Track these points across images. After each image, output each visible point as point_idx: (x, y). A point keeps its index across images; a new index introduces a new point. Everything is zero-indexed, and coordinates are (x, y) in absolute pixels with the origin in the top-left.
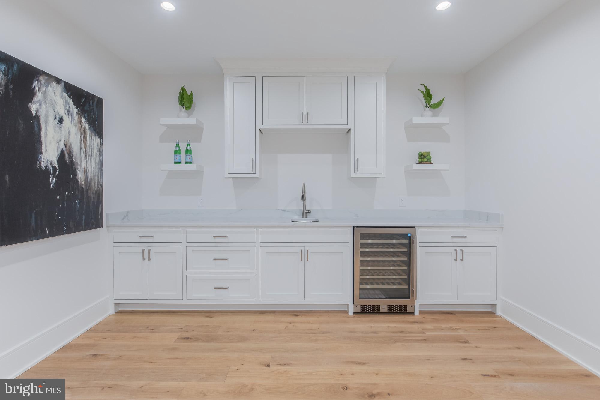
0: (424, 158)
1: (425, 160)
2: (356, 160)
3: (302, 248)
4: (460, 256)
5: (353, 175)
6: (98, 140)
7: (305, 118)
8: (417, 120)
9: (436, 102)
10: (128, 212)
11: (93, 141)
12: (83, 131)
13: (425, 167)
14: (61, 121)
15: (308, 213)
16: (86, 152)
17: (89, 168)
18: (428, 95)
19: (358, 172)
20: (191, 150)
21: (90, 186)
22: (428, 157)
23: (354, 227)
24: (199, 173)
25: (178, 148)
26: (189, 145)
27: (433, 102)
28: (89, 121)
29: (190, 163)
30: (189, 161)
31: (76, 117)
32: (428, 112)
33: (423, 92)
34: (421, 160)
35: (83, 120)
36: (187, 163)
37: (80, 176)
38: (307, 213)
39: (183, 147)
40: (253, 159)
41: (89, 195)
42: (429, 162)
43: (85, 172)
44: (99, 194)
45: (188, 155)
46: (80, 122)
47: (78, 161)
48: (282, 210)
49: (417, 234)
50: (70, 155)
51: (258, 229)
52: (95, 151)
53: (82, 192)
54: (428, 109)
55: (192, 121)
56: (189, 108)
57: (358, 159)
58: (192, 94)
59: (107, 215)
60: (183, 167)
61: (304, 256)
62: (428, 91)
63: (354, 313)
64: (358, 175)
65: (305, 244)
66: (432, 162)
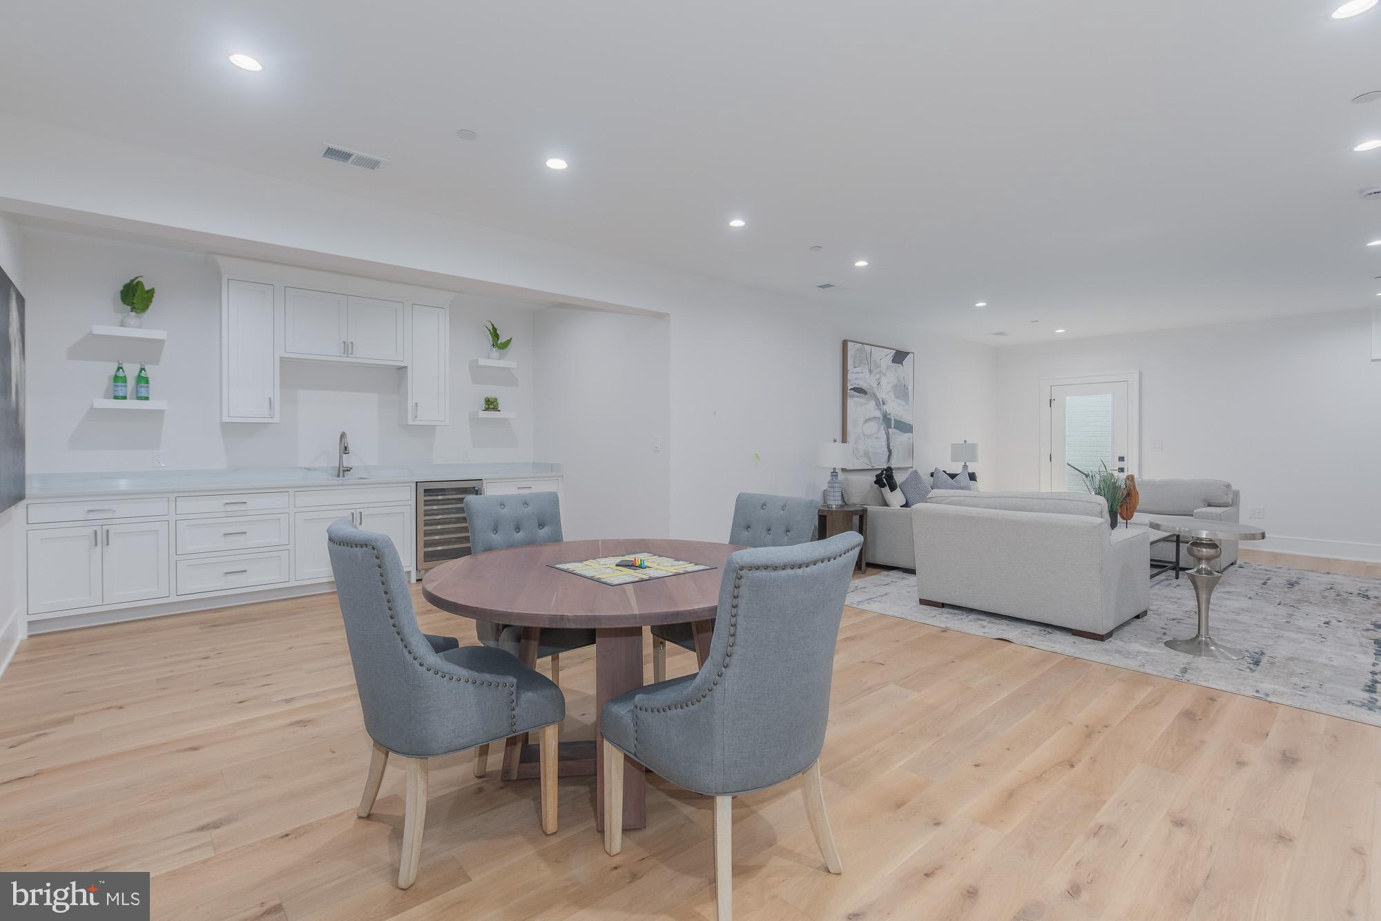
0: (491, 405)
1: (492, 406)
2: (414, 404)
3: (353, 511)
5: (410, 422)
7: (348, 348)
8: (483, 362)
9: (503, 341)
13: (491, 414)
15: (348, 470)
18: (495, 334)
19: (417, 419)
20: (147, 377)
22: (495, 403)
23: (417, 482)
25: (120, 373)
26: (142, 369)
27: (502, 340)
29: (145, 398)
30: (144, 395)
32: (495, 352)
33: (490, 330)
34: (487, 406)
36: (138, 398)
37: (20, 418)
38: (344, 471)
39: (131, 371)
40: (270, 398)
42: (496, 409)
43: (21, 413)
45: (142, 385)
47: (20, 398)
48: (306, 468)
49: (484, 487)
51: (292, 491)
54: (494, 349)
55: (143, 333)
56: (138, 309)
57: (416, 404)
58: (152, 291)
60: (131, 404)
62: (495, 329)
63: (417, 580)
64: (416, 423)
65: (356, 506)
66: (499, 409)
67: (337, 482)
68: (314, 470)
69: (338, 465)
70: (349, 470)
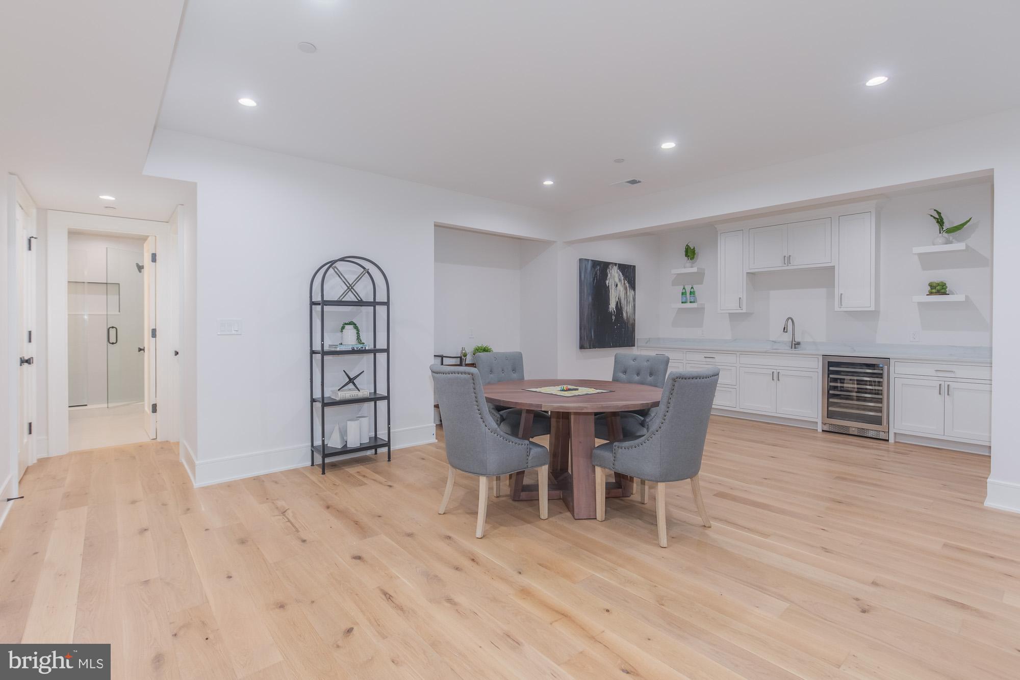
1: (938, 290)
3: (775, 371)
4: (945, 390)
5: (837, 309)
6: (633, 292)
7: (787, 260)
10: (649, 339)
11: (631, 293)
12: (626, 289)
13: (938, 298)
14: (617, 286)
15: (797, 344)
16: (627, 300)
17: (628, 310)
18: (940, 221)
19: (842, 307)
20: (694, 292)
21: (629, 321)
22: (943, 287)
23: (823, 356)
24: (701, 310)
25: (684, 291)
26: (692, 288)
27: (949, 225)
28: (629, 282)
29: (694, 302)
30: (692, 300)
31: (623, 281)
32: (941, 238)
33: (934, 218)
34: (933, 290)
35: (626, 282)
36: (690, 302)
37: (625, 315)
38: (795, 344)
39: (688, 289)
40: (740, 298)
41: (629, 326)
42: (944, 293)
43: (627, 313)
44: (633, 325)
45: (692, 295)
46: (625, 283)
47: (623, 306)
48: (773, 341)
50: (620, 304)
51: (738, 353)
52: (631, 299)
53: (625, 324)
54: (940, 235)
55: (694, 270)
56: (692, 258)
57: (841, 294)
58: (694, 248)
59: (637, 339)
60: (688, 305)
61: (776, 377)
63: (823, 431)
64: (842, 309)
65: (776, 368)
66: (947, 293)
67: (790, 352)
68: (779, 343)
69: (791, 340)
70: (799, 344)
